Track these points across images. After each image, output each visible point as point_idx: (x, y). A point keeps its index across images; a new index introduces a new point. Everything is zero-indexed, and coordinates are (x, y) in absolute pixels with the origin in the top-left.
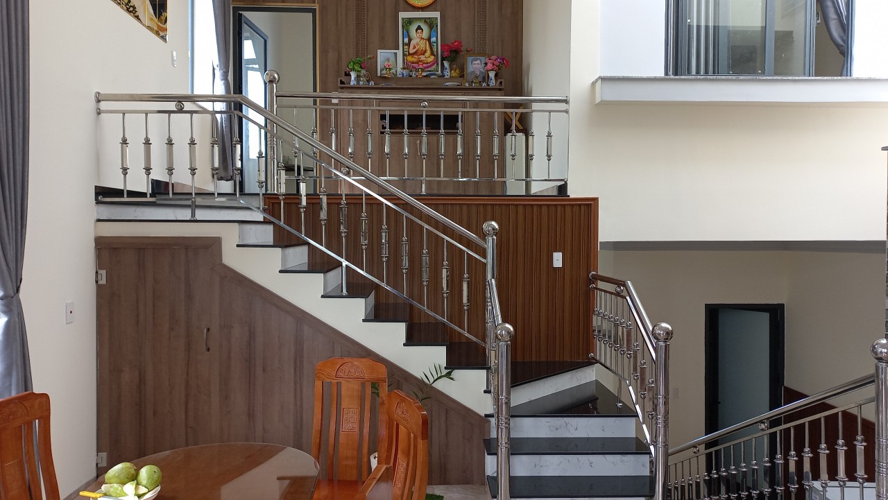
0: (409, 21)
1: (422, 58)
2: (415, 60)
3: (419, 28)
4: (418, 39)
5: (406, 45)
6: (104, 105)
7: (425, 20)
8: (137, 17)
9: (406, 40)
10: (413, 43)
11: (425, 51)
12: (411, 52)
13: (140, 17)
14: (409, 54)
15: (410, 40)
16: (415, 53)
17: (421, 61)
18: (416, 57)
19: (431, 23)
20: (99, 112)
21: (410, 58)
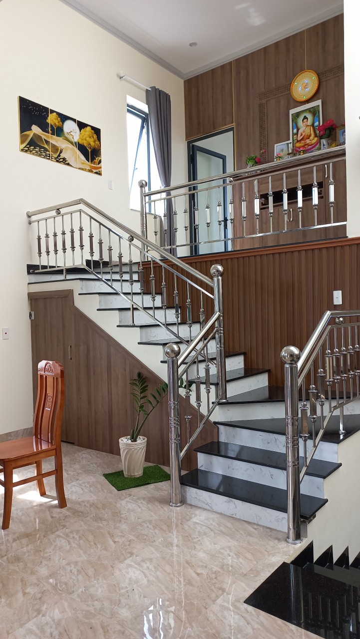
0: (298, 115)
1: (308, 141)
2: (303, 144)
3: (305, 118)
4: (304, 128)
5: (295, 134)
6: (34, 218)
7: (309, 110)
8: (68, 164)
9: (295, 131)
10: (300, 131)
11: (310, 136)
12: (299, 139)
13: (70, 164)
14: (298, 141)
15: (298, 131)
16: (302, 139)
17: (307, 144)
18: (303, 142)
19: (314, 111)
20: (30, 223)
21: (298, 145)
